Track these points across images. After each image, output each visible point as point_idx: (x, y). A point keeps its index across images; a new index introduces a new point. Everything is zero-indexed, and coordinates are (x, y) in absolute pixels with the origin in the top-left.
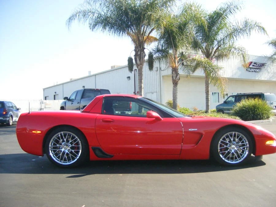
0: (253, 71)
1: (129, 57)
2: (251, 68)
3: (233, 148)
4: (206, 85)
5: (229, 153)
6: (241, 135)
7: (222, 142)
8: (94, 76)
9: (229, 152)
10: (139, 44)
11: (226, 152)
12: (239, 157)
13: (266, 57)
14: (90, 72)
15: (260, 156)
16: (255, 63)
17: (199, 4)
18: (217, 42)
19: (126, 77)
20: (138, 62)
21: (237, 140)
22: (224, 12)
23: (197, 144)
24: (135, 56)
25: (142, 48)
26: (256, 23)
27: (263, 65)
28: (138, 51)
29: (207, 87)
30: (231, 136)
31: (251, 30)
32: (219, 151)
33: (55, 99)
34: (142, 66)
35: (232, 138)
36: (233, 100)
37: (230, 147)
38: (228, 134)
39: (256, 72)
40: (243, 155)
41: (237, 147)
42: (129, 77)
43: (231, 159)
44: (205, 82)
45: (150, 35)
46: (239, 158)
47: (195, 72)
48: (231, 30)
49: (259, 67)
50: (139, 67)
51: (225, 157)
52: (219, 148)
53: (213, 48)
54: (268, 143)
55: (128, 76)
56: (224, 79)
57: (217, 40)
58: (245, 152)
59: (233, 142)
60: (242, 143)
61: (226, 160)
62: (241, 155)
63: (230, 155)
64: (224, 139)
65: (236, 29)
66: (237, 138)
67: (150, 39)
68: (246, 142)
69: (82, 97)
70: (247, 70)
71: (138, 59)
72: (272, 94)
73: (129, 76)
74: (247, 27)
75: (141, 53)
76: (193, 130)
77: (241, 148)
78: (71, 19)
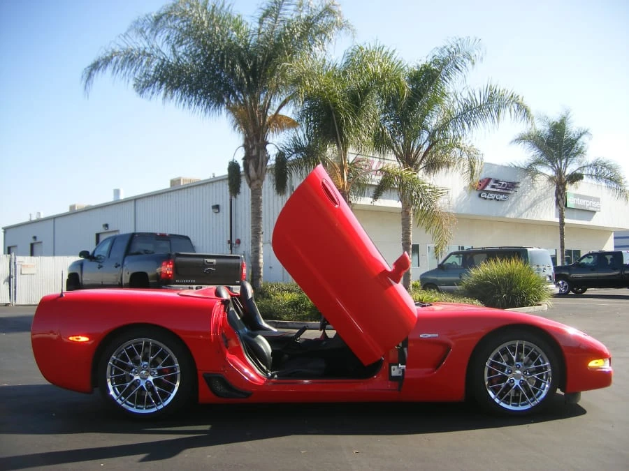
0: (491, 199)
1: (231, 160)
2: (488, 192)
3: (517, 377)
4: (403, 230)
5: (508, 387)
6: (534, 348)
7: (492, 364)
8: (133, 202)
9: (508, 385)
10: (254, 132)
11: (503, 385)
12: (530, 395)
13: (517, 169)
14: (117, 192)
15: (576, 395)
16: (497, 181)
17: (388, 50)
18: (427, 135)
19: (211, 205)
20: (252, 173)
21: (524, 358)
22: (441, 68)
23: (438, 367)
24: (244, 159)
25: (260, 141)
26: (512, 96)
27: (512, 186)
28: (253, 148)
29: (406, 233)
30: (513, 349)
31: (502, 110)
32: (487, 383)
33: (32, 254)
34: (259, 182)
35: (514, 355)
36: (458, 261)
37: (510, 373)
38: (506, 345)
39: (498, 200)
40: (539, 392)
41: (526, 374)
42: (217, 207)
43: (513, 401)
44: (401, 222)
45: (281, 112)
46: (532, 399)
47: (378, 200)
48: (457, 108)
49: (506, 189)
50: (254, 185)
51: (500, 397)
52: (486, 377)
53: (419, 148)
54: (593, 364)
55: (214, 204)
56: (448, 216)
57: (427, 129)
58: (543, 384)
59: (517, 363)
60: (535, 365)
61: (502, 404)
62: (535, 391)
63: (512, 392)
64: (497, 357)
65: (471, 107)
66: (526, 353)
67: (280, 123)
68: (544, 363)
69: (128, 252)
70: (480, 196)
71: (251, 167)
72: (542, 250)
73: (218, 204)
74: (492, 104)
75: (258, 153)
76: (429, 335)
77: (535, 376)
78: (95, 66)
